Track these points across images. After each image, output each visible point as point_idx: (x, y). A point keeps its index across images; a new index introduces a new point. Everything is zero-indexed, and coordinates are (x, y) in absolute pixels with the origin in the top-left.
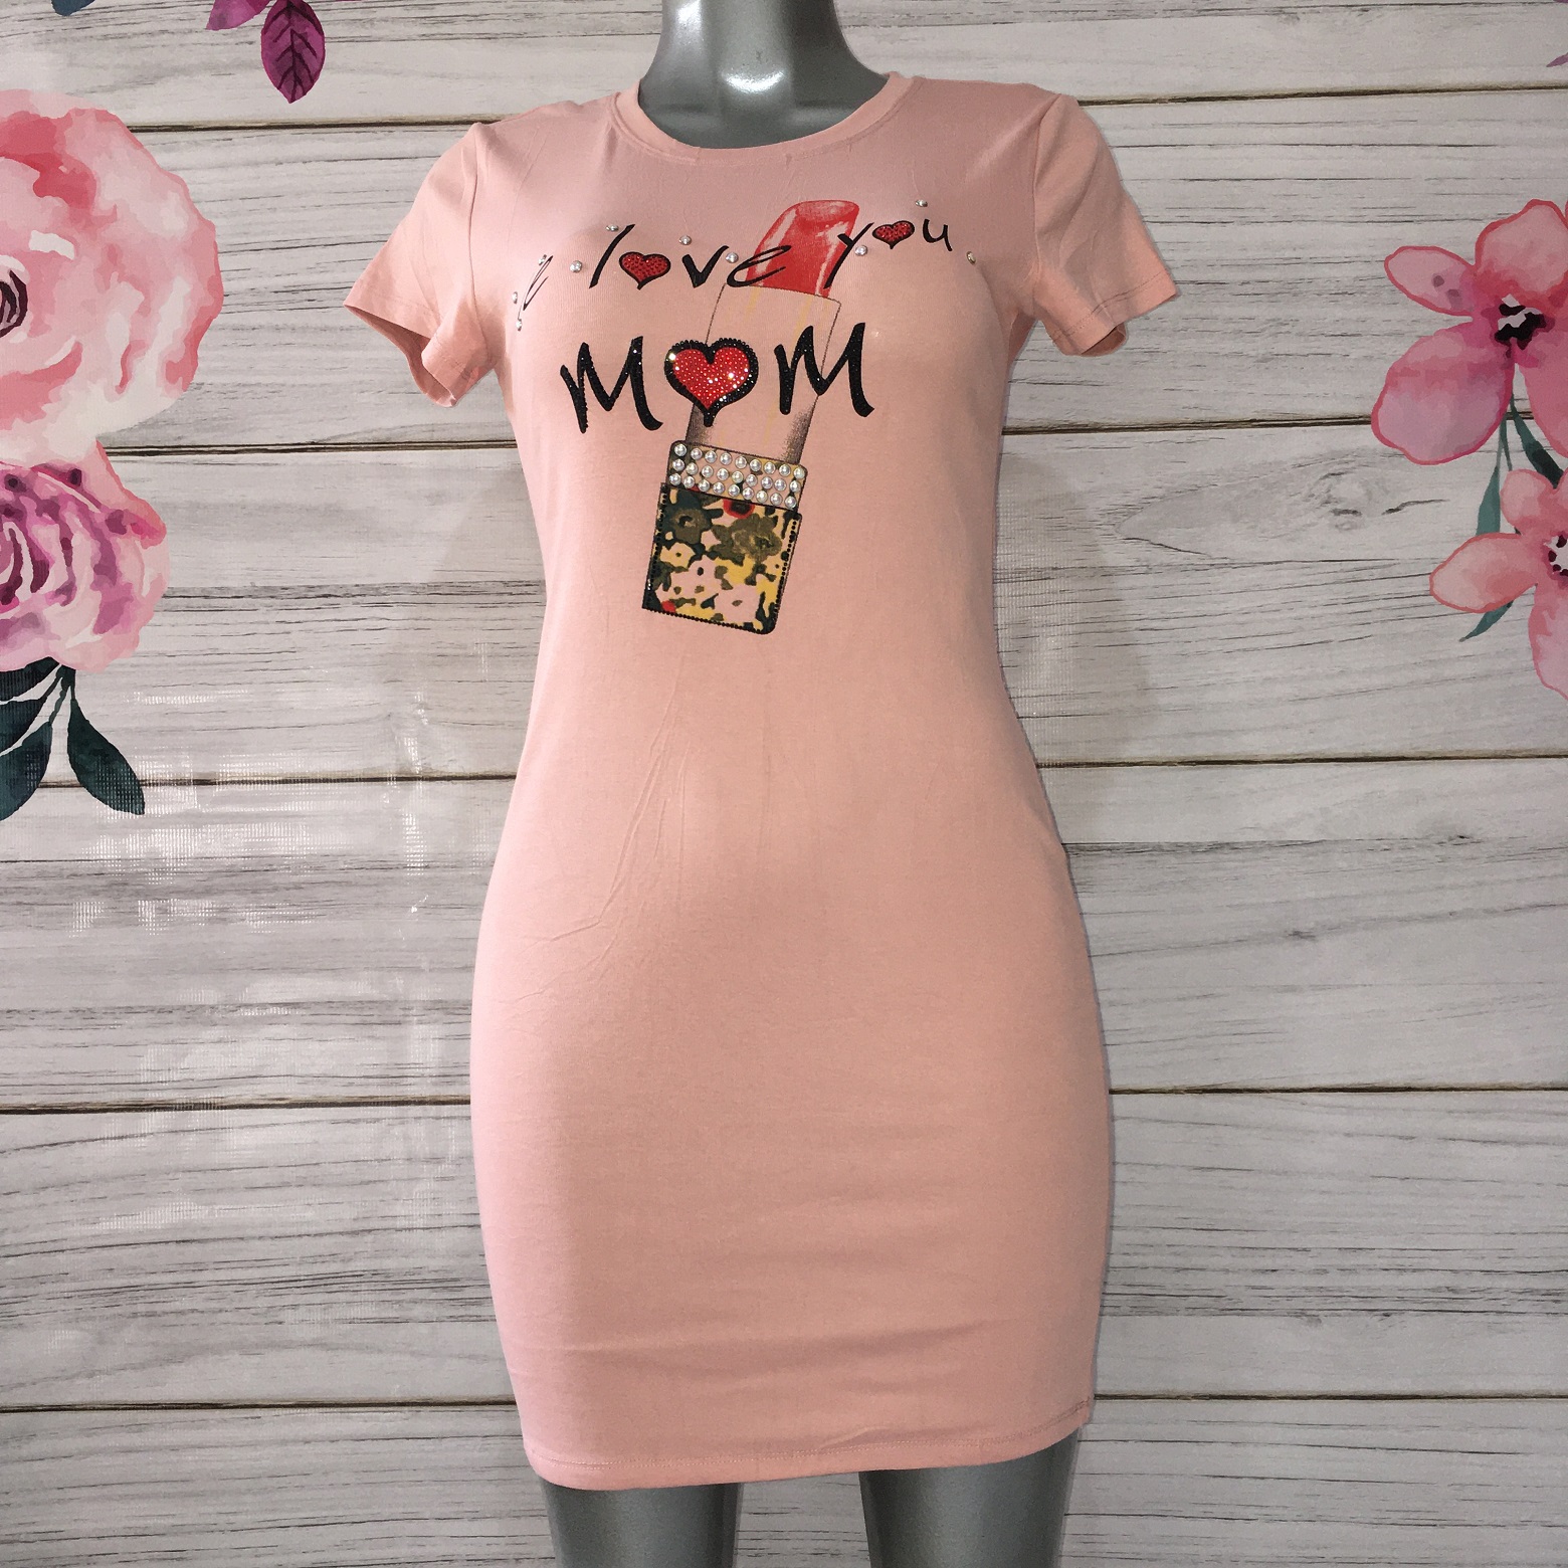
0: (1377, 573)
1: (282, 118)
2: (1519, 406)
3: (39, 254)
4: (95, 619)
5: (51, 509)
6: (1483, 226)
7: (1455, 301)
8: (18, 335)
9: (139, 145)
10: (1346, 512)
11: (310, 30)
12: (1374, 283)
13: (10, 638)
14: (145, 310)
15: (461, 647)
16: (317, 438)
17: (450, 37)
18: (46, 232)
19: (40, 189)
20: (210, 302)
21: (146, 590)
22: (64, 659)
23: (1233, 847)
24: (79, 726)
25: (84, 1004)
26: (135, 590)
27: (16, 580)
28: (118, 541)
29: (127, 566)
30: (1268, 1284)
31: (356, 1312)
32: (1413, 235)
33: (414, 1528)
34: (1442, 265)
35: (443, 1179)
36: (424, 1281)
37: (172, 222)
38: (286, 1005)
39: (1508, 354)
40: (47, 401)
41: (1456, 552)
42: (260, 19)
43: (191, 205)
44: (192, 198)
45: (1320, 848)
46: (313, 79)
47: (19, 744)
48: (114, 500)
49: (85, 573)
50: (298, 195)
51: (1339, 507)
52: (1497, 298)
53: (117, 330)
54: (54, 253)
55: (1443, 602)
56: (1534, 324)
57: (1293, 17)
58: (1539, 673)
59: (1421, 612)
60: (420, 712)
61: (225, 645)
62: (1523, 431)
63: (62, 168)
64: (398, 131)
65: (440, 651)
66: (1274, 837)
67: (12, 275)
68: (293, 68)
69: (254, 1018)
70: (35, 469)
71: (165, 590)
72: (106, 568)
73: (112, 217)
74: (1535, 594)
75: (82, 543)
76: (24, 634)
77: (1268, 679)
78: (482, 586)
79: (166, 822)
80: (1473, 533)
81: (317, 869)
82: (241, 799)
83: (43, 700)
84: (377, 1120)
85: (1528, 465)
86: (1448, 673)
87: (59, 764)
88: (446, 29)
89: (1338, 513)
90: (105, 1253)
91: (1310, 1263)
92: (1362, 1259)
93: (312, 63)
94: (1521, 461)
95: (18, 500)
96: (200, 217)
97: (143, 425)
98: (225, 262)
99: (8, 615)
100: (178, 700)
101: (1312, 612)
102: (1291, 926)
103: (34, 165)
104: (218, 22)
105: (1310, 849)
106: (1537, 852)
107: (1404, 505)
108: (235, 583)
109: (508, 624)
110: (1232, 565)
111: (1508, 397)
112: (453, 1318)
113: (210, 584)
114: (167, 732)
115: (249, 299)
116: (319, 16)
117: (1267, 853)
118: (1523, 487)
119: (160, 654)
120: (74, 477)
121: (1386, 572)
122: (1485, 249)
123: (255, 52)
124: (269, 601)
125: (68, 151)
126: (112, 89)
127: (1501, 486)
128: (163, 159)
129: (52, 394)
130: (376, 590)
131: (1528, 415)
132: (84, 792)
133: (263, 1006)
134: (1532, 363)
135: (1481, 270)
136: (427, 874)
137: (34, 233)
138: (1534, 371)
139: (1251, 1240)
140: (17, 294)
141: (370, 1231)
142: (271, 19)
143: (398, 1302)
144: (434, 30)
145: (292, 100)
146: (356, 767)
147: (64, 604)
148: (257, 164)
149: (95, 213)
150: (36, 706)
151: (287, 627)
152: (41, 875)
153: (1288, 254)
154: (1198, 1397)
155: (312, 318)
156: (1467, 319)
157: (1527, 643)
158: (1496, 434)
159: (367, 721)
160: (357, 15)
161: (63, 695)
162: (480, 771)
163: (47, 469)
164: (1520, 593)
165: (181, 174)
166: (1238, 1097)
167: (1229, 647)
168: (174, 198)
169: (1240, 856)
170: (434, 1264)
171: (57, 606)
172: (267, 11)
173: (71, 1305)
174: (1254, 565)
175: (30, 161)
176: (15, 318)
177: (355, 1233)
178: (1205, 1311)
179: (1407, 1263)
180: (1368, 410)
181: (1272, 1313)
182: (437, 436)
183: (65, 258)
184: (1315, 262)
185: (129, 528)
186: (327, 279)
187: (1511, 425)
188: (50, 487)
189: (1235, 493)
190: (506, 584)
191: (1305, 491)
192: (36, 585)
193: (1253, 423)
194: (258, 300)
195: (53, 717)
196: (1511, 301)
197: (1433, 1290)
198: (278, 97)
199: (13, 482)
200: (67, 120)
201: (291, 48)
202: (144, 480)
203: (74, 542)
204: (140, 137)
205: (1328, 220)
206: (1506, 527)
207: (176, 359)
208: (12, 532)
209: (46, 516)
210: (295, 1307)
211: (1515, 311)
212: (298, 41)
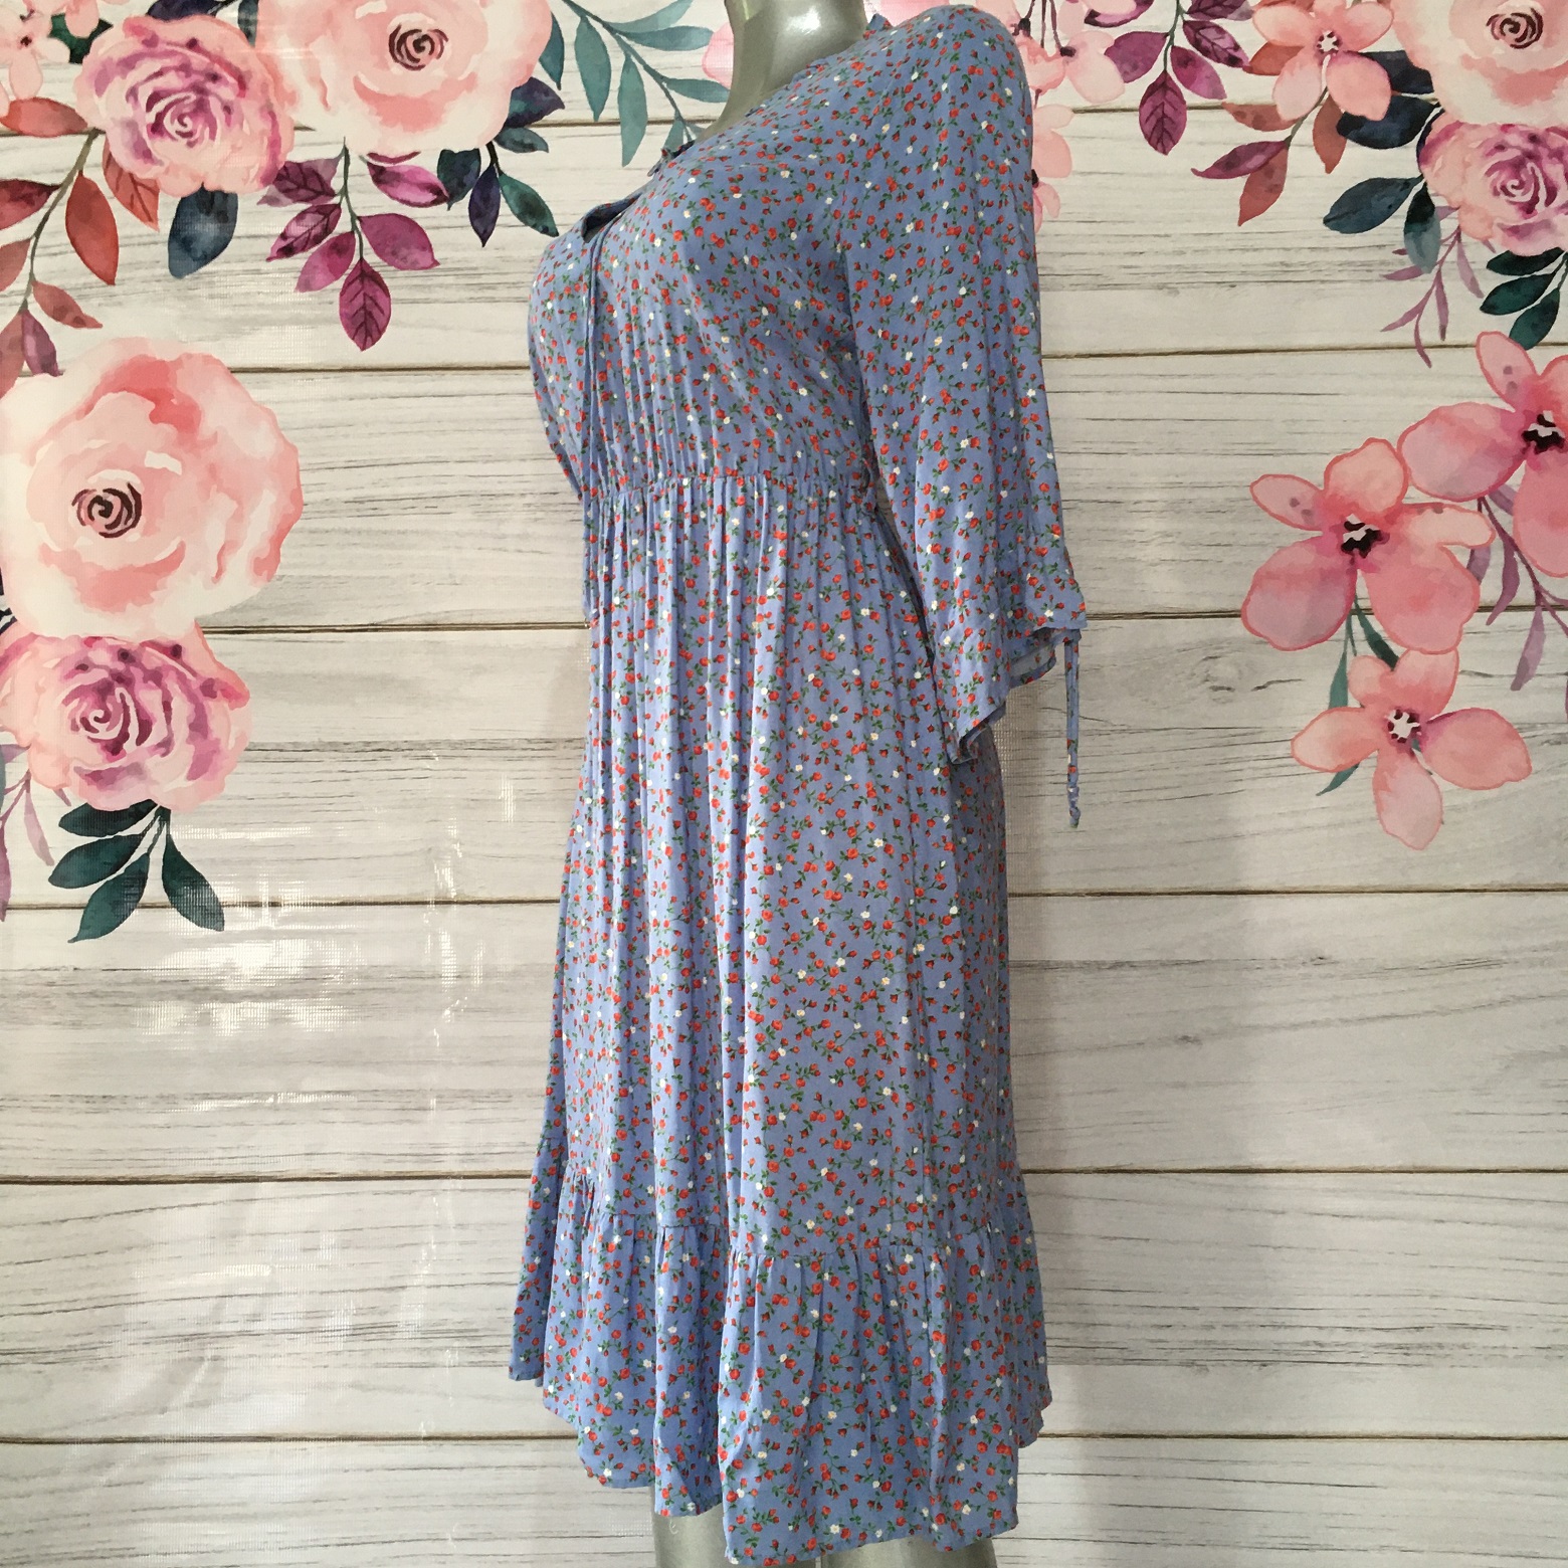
0: (1247, 739)
1: (353, 364)
2: (1362, 604)
3: (152, 470)
4: (188, 768)
5: (156, 677)
6: (1330, 458)
7: (1308, 519)
8: (132, 536)
9: (236, 382)
10: (1222, 688)
11: (379, 293)
12: (1241, 503)
13: (118, 783)
14: (238, 517)
15: (490, 792)
16: (375, 621)
17: (493, 300)
18: (159, 451)
19: (155, 418)
20: (291, 510)
21: (232, 743)
22: (161, 802)
23: (1132, 965)
24: (173, 858)
25: (167, 1092)
26: (222, 745)
27: (124, 735)
28: (211, 705)
29: (215, 725)
30: (1163, 1338)
31: (391, 1358)
32: (1272, 466)
33: (437, 1547)
34: (1298, 491)
35: (466, 1243)
36: (449, 1331)
37: (261, 445)
38: (338, 1092)
39: (1352, 562)
40: (155, 589)
41: (1313, 722)
42: (339, 283)
43: (277, 430)
44: (281, 426)
45: (1204, 966)
46: (381, 332)
47: (121, 871)
48: (208, 671)
49: (181, 729)
50: (367, 425)
51: (1216, 684)
52: (1343, 517)
53: (214, 534)
54: (165, 470)
55: (1303, 764)
56: (1373, 537)
57: (1174, 291)
58: (1382, 822)
59: (1285, 771)
60: (457, 847)
61: (294, 790)
62: (1365, 624)
63: (174, 401)
64: (449, 374)
65: (475, 797)
66: (1164, 957)
67: (130, 486)
68: (364, 323)
69: (311, 1104)
70: (144, 644)
71: (247, 745)
72: (199, 726)
73: (213, 440)
74: (1378, 758)
75: (181, 707)
76: (128, 780)
77: (1159, 824)
78: (509, 744)
79: (242, 937)
80: (1326, 707)
81: (367, 978)
82: (305, 919)
83: (143, 835)
84: (411, 1192)
85: (1370, 652)
86: (1307, 821)
87: (154, 889)
88: (489, 293)
89: (1216, 689)
90: (179, 1304)
91: (1199, 1319)
92: (1243, 1317)
93: (380, 320)
94: (1364, 648)
95: (128, 670)
96: (286, 442)
97: (234, 609)
98: (305, 478)
99: (116, 765)
100: (256, 836)
101: (1196, 770)
102: (1181, 1033)
103: (152, 399)
104: (305, 284)
105: (1196, 967)
106: (1384, 972)
107: (1270, 683)
108: (307, 738)
109: (532, 774)
110: (1131, 731)
111: (1354, 597)
112: (473, 1364)
113: (283, 740)
114: (245, 862)
115: (323, 508)
116: (387, 282)
117: (1161, 970)
118: (1366, 670)
119: (240, 798)
120: (175, 651)
121: (1256, 738)
122: (1332, 476)
123: (335, 310)
124: (333, 754)
125: (179, 387)
126: (216, 338)
127: (1348, 669)
128: (256, 394)
129: (158, 583)
130: (422, 746)
131: (1369, 611)
132: (174, 912)
133: (319, 1093)
134: (1371, 569)
135: (1330, 493)
136: (459, 982)
137: (149, 453)
138: (1373, 575)
139: (1147, 1299)
140: (133, 502)
141: (403, 1287)
142: (348, 284)
143: (428, 1350)
144: (480, 294)
145: (363, 349)
146: (402, 892)
147: (164, 755)
148: (334, 399)
149: (199, 438)
150: (136, 840)
151: (347, 775)
152: (135, 982)
153: (1172, 479)
154: (1104, 1436)
155: (376, 524)
156: (1316, 533)
157: (1371, 798)
158: (1343, 626)
159: (410, 854)
160: (416, 281)
161: (160, 831)
162: (505, 897)
163: (153, 644)
164: (1366, 757)
165: (269, 407)
166: (1137, 1176)
167: (1127, 799)
168: (265, 426)
169: (1135, 973)
170: (458, 1317)
171: (157, 757)
172: (344, 277)
173: (147, 1350)
174: (1148, 730)
175: (147, 395)
176: (130, 522)
177: (392, 1289)
178: (1111, 1361)
179: (1279, 1320)
180: (1239, 606)
181: (1166, 1362)
182: (475, 620)
183: (173, 474)
184: (1194, 487)
185: (219, 693)
186: (386, 492)
187: (1355, 620)
188: (155, 659)
189: (1132, 672)
190: (529, 741)
191: (1188, 672)
192: (140, 740)
193: (1144, 615)
194: (330, 508)
195: (150, 849)
196: (1354, 520)
197: (1302, 1344)
198: (352, 345)
199: (124, 655)
200: (178, 363)
201: (364, 307)
202: (234, 655)
203: (173, 705)
204: (238, 376)
205: (1206, 453)
206: (1353, 703)
207: (264, 555)
208: (122, 696)
209: (151, 683)
210: (338, 1353)
211: (1357, 527)
212: (369, 302)
